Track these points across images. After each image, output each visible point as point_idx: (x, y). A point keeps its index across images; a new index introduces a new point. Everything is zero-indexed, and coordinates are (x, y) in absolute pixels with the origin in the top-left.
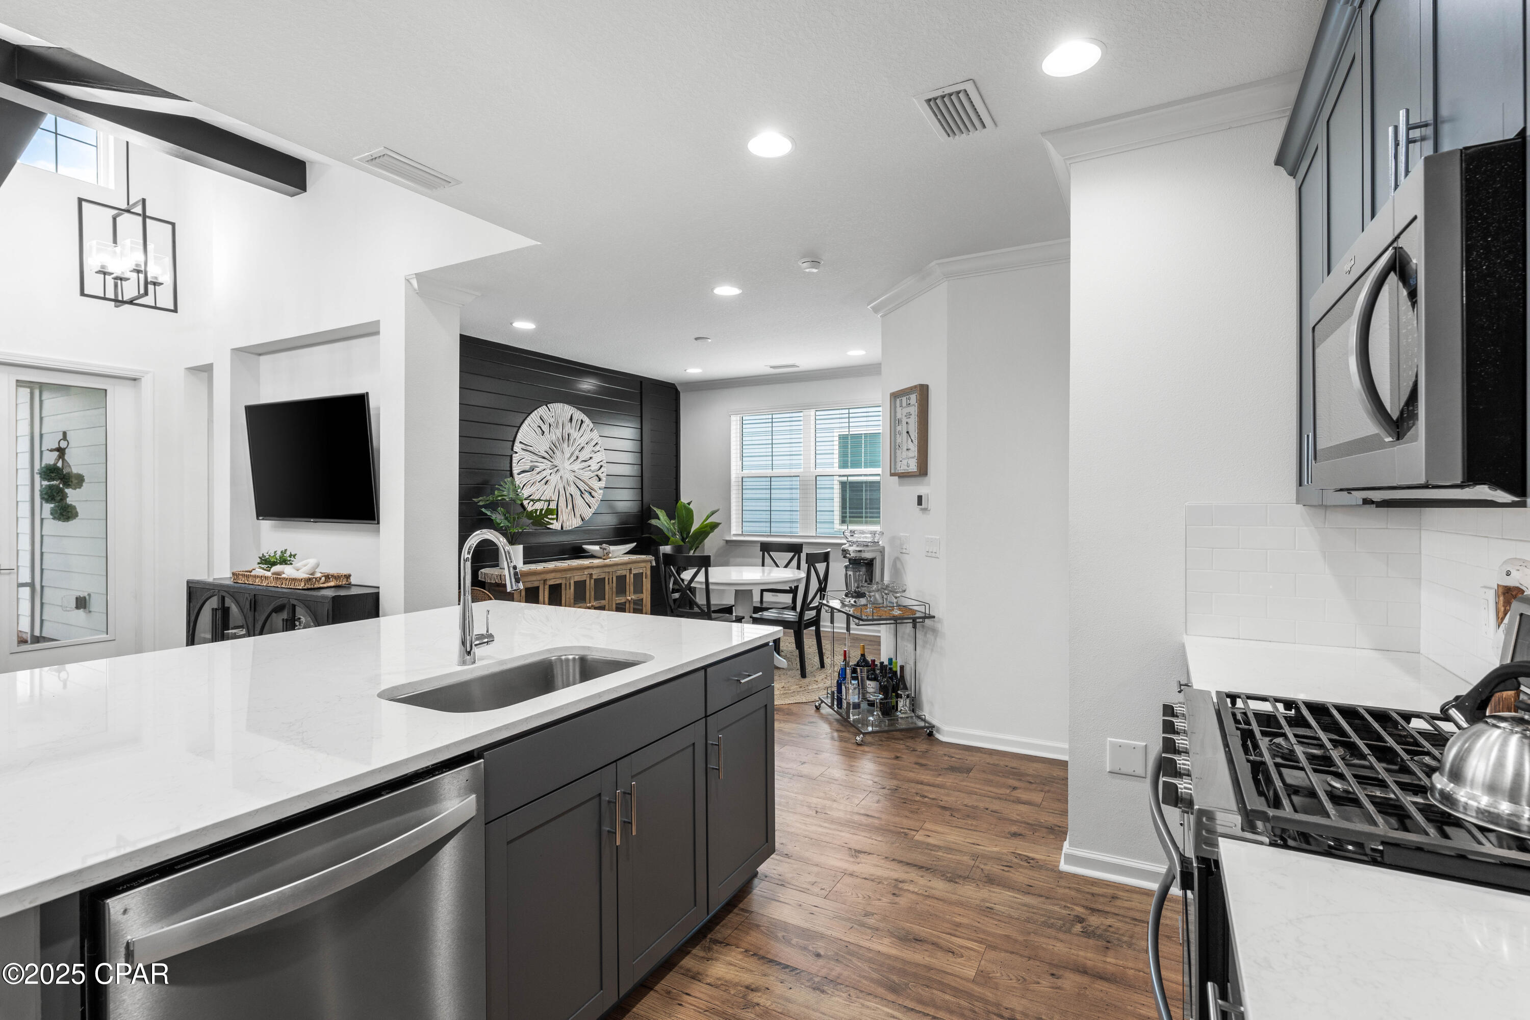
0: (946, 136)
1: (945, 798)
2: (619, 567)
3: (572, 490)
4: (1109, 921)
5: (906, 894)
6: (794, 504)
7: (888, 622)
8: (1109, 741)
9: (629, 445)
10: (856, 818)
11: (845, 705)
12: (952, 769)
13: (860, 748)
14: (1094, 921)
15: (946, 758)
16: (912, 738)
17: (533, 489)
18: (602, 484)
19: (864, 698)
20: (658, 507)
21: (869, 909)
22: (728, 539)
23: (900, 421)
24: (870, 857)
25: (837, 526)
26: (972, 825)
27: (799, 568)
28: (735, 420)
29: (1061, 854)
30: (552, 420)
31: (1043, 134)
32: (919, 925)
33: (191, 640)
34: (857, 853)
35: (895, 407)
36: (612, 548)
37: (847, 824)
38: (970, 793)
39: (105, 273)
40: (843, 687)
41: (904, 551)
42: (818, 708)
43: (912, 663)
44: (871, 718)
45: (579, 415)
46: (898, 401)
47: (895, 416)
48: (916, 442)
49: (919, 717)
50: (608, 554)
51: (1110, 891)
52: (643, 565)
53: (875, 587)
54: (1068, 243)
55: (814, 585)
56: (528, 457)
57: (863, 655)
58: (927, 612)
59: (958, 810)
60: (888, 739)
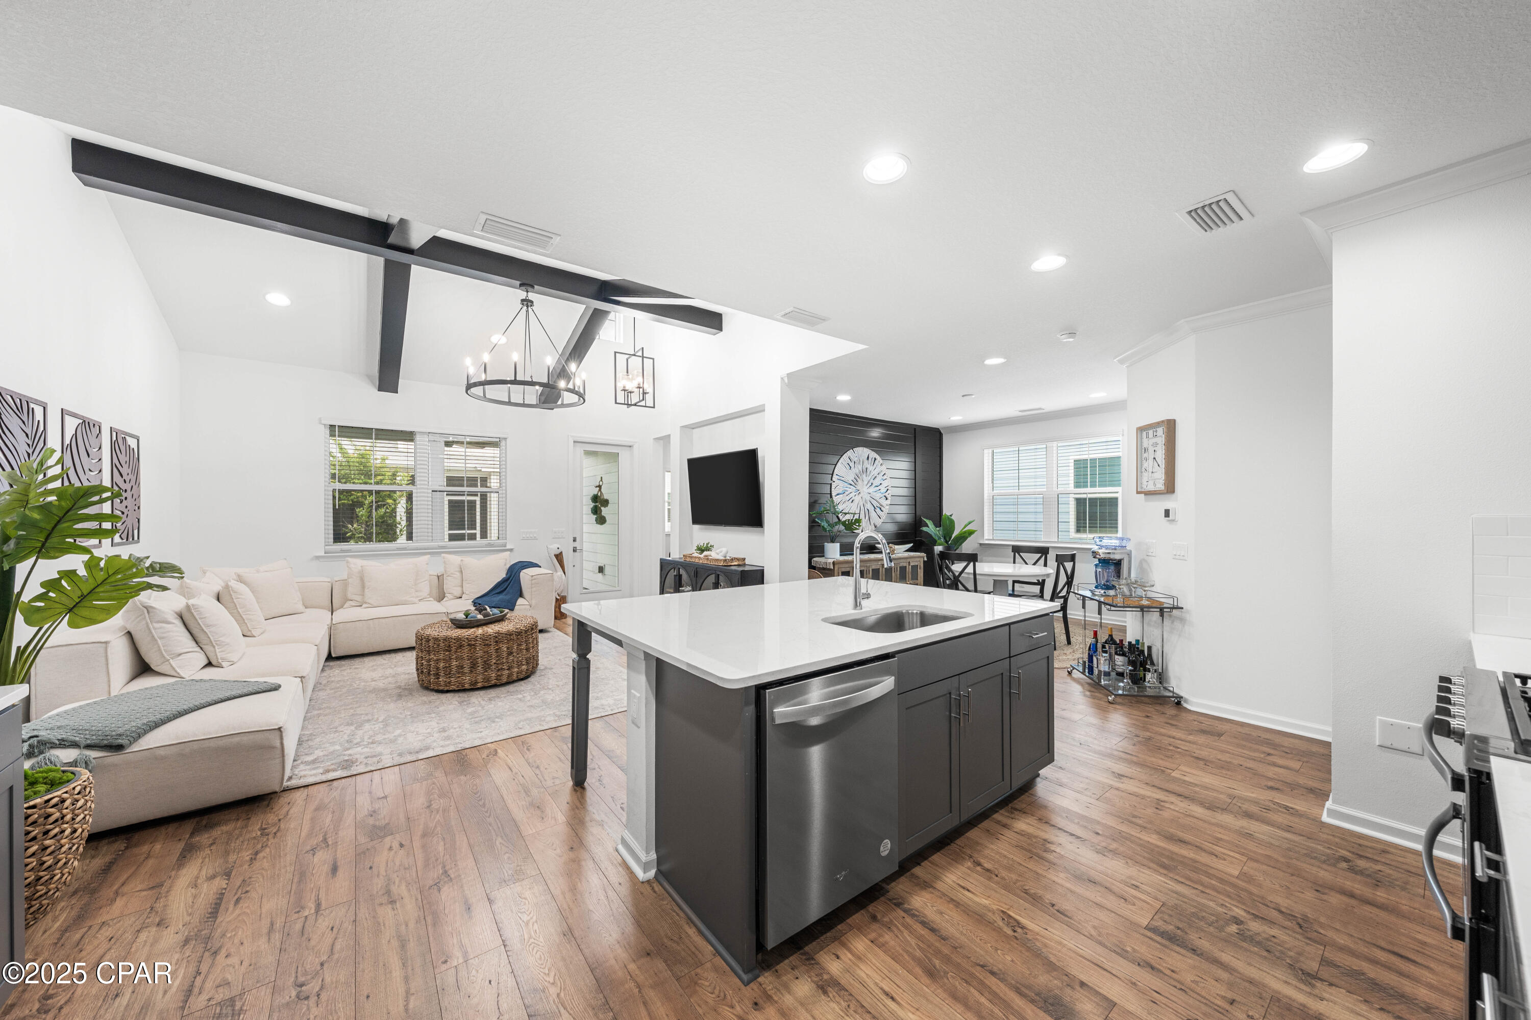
0: (1203, 231)
1: (1197, 752)
2: (902, 560)
3: (869, 506)
4: (1379, 867)
5: (1167, 810)
6: (1038, 516)
7: (1134, 609)
8: (1380, 719)
9: (905, 474)
10: (1116, 753)
11: (1096, 672)
12: (1203, 732)
13: (1111, 705)
14: (1362, 863)
15: (1196, 723)
16: (1161, 704)
17: (844, 506)
18: (888, 502)
19: (1114, 669)
20: (927, 519)
21: (1136, 813)
22: (981, 542)
23: (1146, 450)
24: (1132, 780)
25: (1073, 534)
26: (1226, 774)
27: (1045, 565)
28: (987, 453)
29: (1323, 810)
30: (856, 459)
31: (1302, 213)
32: (1183, 832)
33: (662, 592)
34: (1120, 776)
35: (1142, 438)
36: (896, 547)
37: (1110, 756)
38: (1223, 751)
39: (625, 390)
40: (1095, 659)
41: (1150, 554)
42: (1070, 673)
43: (1159, 645)
44: (1121, 684)
45: (873, 455)
46: (1144, 433)
47: (1141, 445)
48: (1163, 466)
49: (1165, 688)
50: (893, 551)
51: (1382, 847)
52: (918, 559)
53: (1124, 582)
54: (1330, 289)
55: (1063, 579)
56: (841, 484)
57: (1111, 636)
58: (1176, 604)
59: (1211, 762)
60: (1138, 702)
